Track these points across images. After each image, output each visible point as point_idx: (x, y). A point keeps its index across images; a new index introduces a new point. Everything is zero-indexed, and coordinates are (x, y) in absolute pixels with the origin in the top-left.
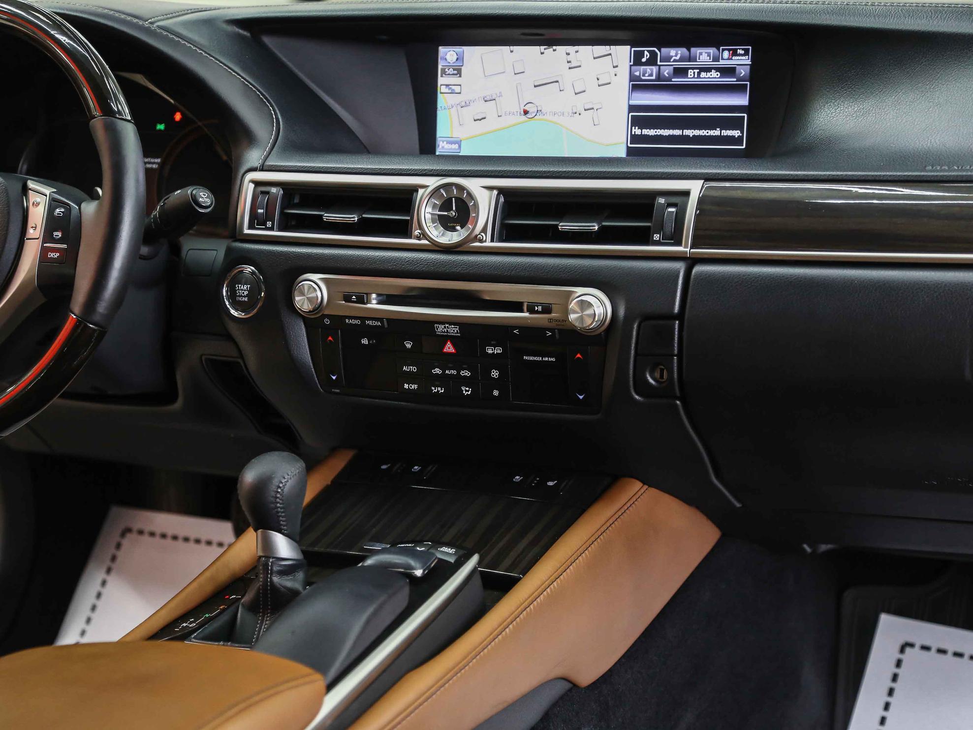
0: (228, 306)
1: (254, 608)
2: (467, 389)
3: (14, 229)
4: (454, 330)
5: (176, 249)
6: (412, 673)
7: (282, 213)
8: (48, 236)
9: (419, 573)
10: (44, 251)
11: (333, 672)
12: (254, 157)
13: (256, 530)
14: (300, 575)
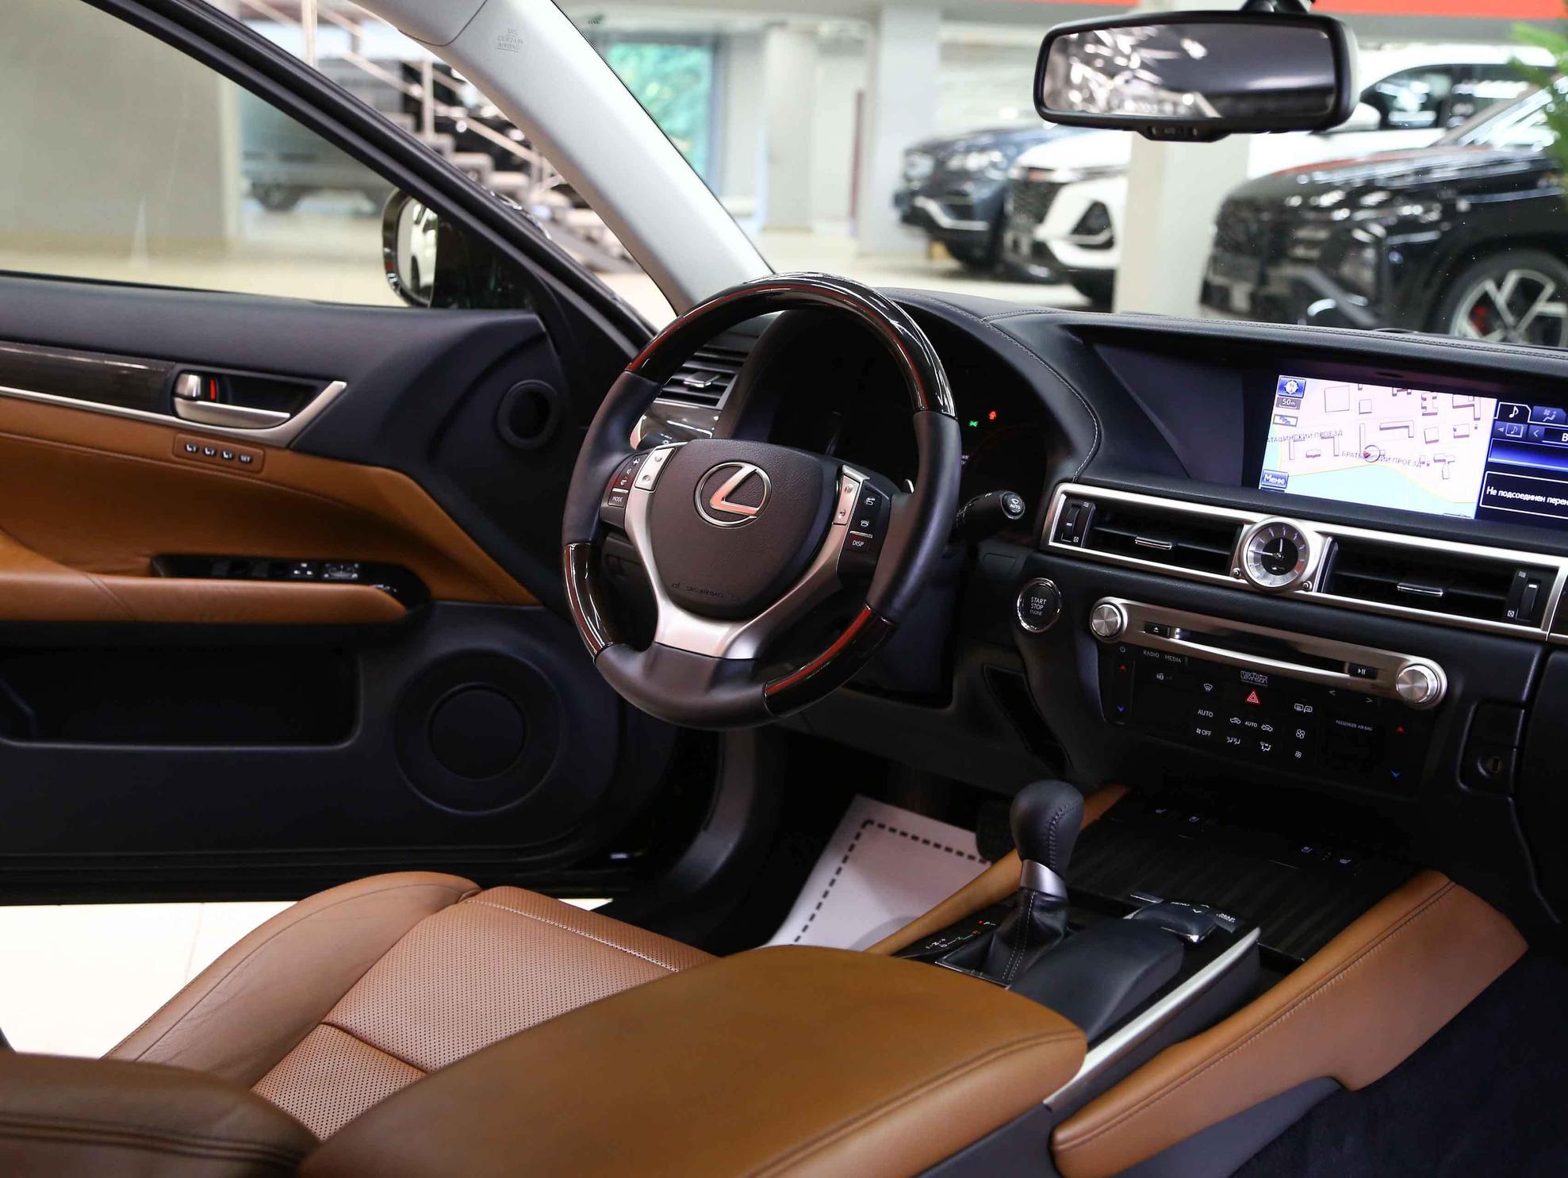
0: (1020, 618)
1: (1009, 940)
2: (1267, 745)
3: (824, 511)
4: (1261, 680)
5: (973, 552)
6: (1177, 1045)
7: (1091, 529)
8: (855, 524)
9: (1195, 938)
10: (850, 538)
11: (1095, 1030)
12: (1069, 468)
13: (1022, 859)
14: (1062, 915)
